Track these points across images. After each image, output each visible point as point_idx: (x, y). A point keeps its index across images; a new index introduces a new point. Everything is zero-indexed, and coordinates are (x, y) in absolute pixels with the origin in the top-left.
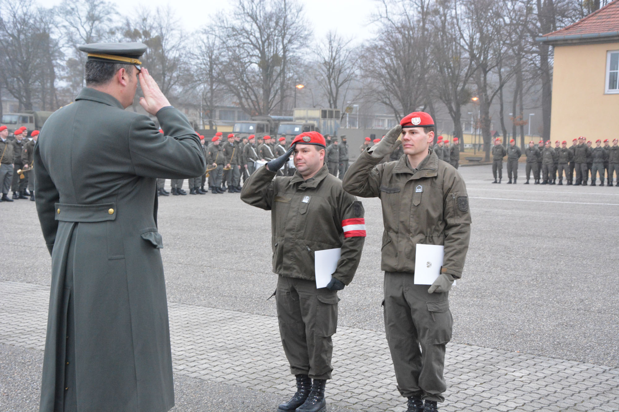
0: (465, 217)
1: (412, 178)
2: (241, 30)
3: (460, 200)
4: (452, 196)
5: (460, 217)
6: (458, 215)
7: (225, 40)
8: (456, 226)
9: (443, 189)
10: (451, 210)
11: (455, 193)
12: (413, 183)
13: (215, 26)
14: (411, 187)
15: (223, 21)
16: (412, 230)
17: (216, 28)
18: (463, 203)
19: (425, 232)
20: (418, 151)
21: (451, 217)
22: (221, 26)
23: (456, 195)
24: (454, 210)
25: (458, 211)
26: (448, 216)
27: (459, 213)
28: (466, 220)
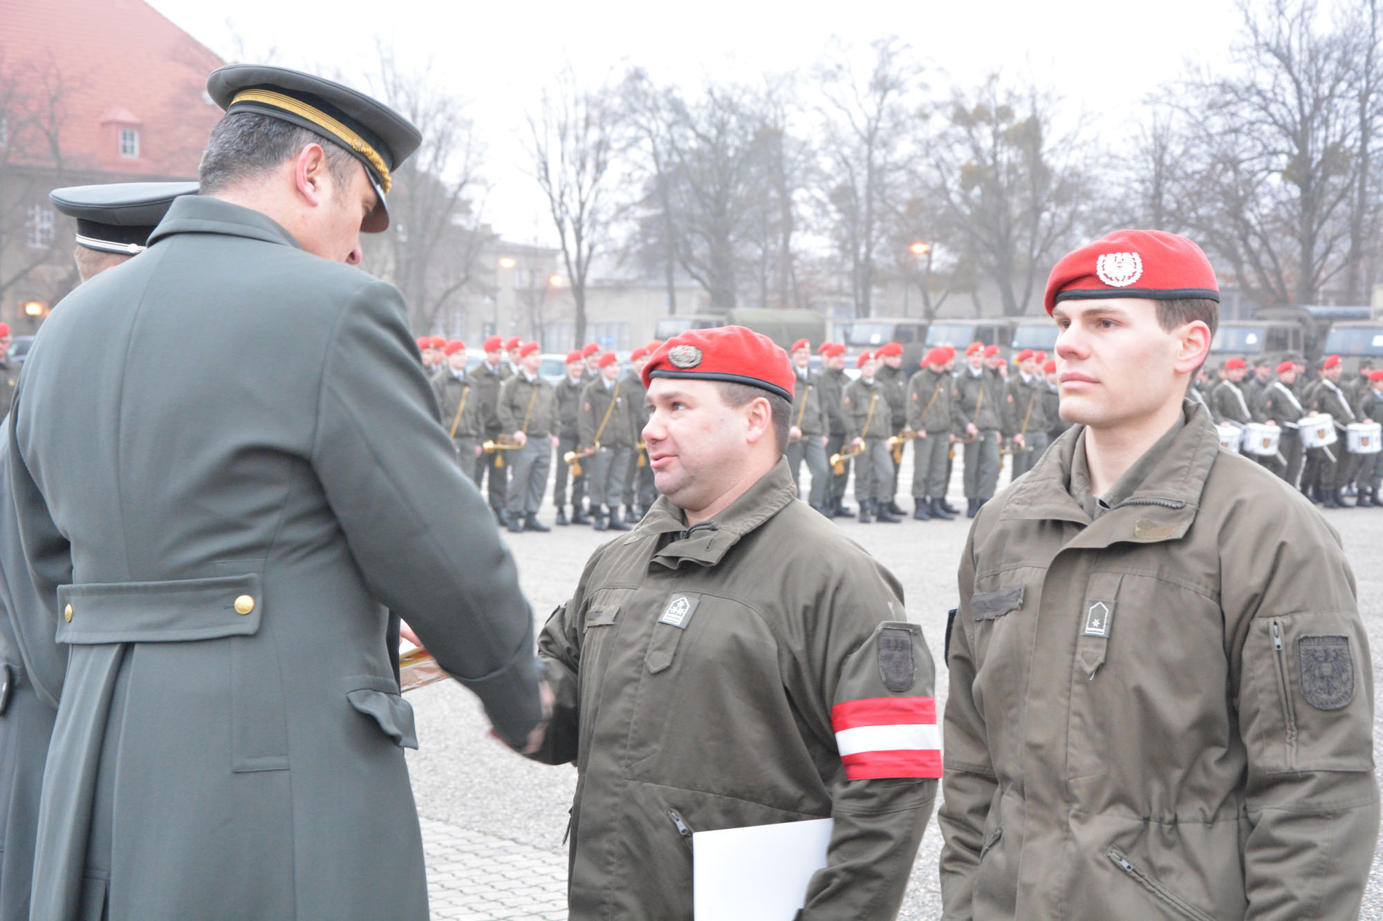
0: (1338, 736)
1: (1078, 541)
2: (1248, 89)
3: (1312, 654)
4: (1266, 632)
5: (1315, 737)
6: (1299, 728)
7: (1200, 118)
8: (1292, 779)
9: (1219, 596)
10: (1264, 701)
11: (1287, 620)
12: (1083, 564)
13: (1176, 82)
14: (1075, 585)
15: (1198, 70)
16: (1080, 786)
17: (1179, 89)
18: (1327, 669)
19: (1138, 798)
20: (1121, 409)
21: (1269, 734)
22: (1193, 83)
23: (1287, 630)
24: (1278, 704)
25: (1300, 706)
26: (1253, 729)
27: (1306, 715)
28: (1339, 753)
